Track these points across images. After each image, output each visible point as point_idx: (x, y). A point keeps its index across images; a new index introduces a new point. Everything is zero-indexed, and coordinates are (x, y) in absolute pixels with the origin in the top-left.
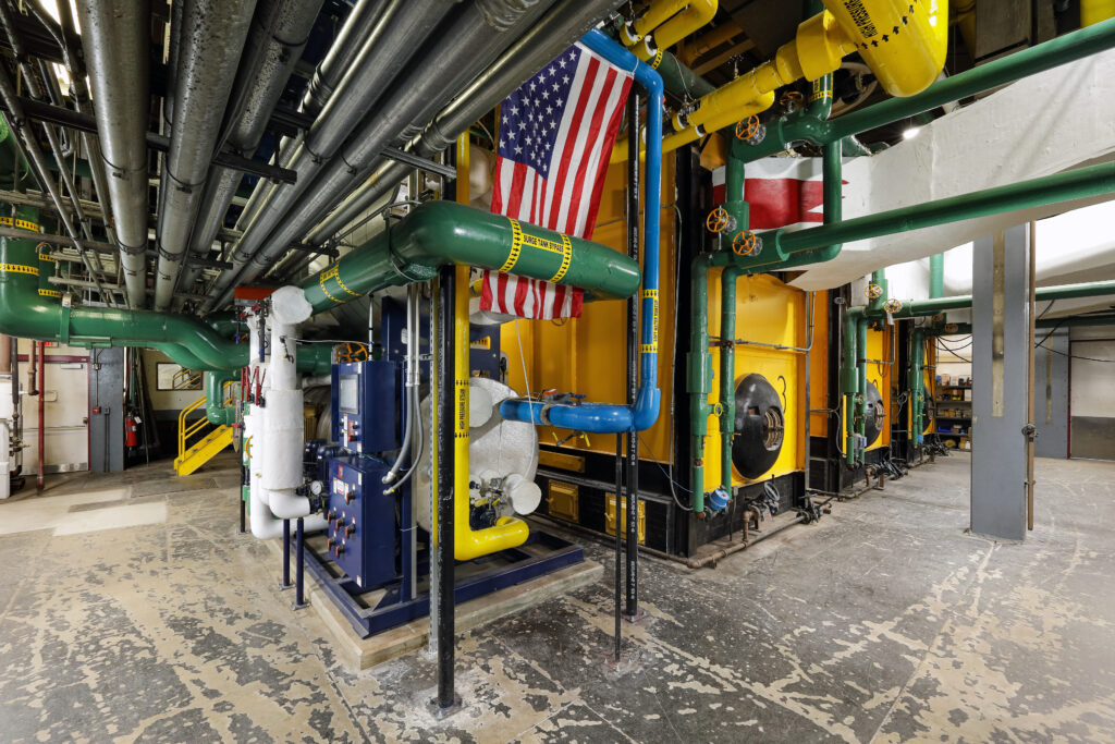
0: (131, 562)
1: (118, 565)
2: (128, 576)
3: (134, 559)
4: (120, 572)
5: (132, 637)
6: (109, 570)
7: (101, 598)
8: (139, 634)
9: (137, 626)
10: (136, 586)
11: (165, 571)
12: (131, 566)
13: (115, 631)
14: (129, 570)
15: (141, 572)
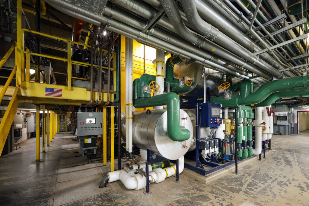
0: (289, 185)
1: (295, 186)
2: (294, 180)
3: (287, 185)
4: (296, 183)
5: (302, 167)
6: (299, 186)
7: (306, 178)
8: (300, 167)
9: (299, 168)
10: (294, 176)
11: (281, 175)
12: (290, 183)
13: (305, 169)
14: (292, 182)
15: (288, 179)
